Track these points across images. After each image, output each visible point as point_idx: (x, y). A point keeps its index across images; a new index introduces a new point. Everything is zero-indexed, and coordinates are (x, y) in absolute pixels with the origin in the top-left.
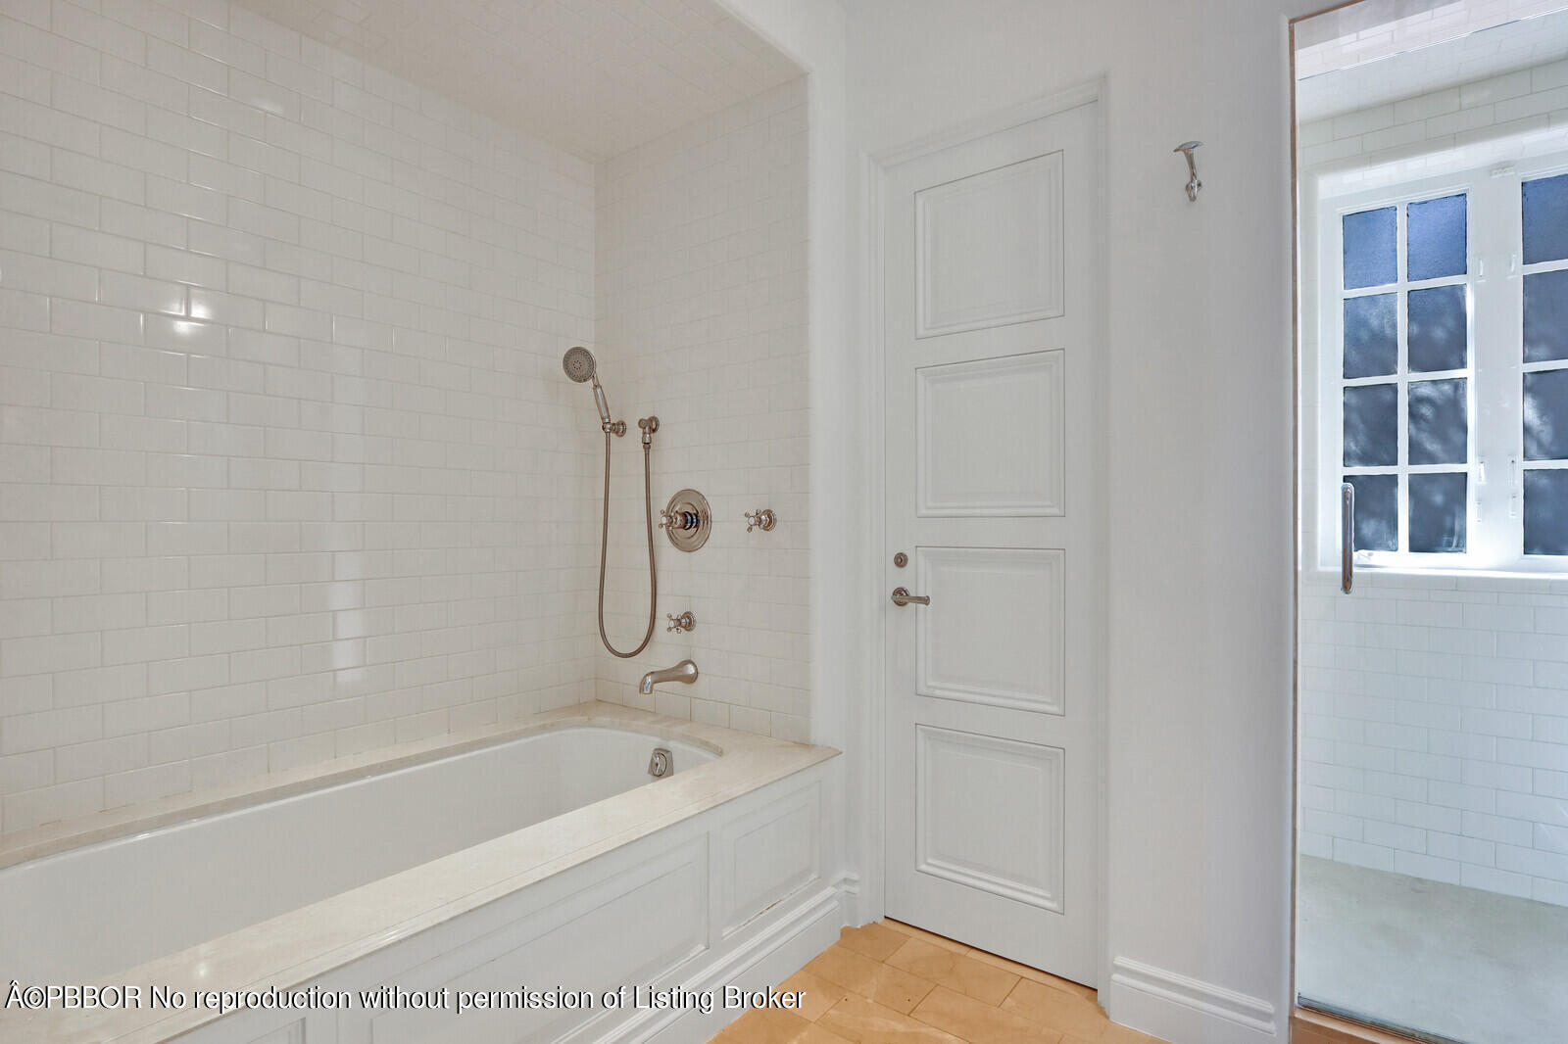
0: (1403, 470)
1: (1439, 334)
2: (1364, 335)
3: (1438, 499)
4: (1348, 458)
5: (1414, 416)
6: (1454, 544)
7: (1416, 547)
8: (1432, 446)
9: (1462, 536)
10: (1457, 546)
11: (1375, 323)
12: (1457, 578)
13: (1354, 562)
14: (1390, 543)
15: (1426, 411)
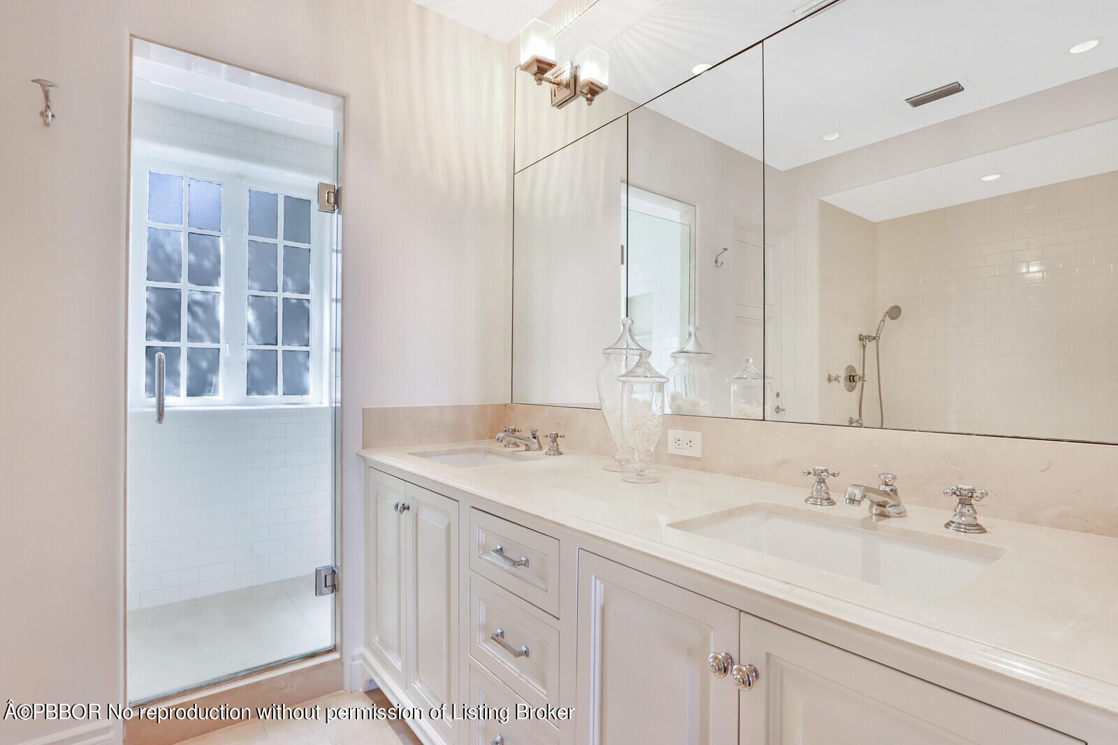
0: (184, 344)
1: (207, 264)
2: (161, 255)
3: (204, 364)
4: (149, 335)
5: (190, 310)
6: (212, 391)
7: (191, 393)
8: (200, 331)
9: (216, 387)
10: (214, 392)
11: (169, 248)
12: (214, 412)
13: (165, 405)
14: (175, 391)
15: (199, 310)
